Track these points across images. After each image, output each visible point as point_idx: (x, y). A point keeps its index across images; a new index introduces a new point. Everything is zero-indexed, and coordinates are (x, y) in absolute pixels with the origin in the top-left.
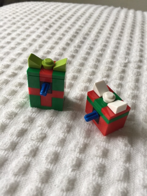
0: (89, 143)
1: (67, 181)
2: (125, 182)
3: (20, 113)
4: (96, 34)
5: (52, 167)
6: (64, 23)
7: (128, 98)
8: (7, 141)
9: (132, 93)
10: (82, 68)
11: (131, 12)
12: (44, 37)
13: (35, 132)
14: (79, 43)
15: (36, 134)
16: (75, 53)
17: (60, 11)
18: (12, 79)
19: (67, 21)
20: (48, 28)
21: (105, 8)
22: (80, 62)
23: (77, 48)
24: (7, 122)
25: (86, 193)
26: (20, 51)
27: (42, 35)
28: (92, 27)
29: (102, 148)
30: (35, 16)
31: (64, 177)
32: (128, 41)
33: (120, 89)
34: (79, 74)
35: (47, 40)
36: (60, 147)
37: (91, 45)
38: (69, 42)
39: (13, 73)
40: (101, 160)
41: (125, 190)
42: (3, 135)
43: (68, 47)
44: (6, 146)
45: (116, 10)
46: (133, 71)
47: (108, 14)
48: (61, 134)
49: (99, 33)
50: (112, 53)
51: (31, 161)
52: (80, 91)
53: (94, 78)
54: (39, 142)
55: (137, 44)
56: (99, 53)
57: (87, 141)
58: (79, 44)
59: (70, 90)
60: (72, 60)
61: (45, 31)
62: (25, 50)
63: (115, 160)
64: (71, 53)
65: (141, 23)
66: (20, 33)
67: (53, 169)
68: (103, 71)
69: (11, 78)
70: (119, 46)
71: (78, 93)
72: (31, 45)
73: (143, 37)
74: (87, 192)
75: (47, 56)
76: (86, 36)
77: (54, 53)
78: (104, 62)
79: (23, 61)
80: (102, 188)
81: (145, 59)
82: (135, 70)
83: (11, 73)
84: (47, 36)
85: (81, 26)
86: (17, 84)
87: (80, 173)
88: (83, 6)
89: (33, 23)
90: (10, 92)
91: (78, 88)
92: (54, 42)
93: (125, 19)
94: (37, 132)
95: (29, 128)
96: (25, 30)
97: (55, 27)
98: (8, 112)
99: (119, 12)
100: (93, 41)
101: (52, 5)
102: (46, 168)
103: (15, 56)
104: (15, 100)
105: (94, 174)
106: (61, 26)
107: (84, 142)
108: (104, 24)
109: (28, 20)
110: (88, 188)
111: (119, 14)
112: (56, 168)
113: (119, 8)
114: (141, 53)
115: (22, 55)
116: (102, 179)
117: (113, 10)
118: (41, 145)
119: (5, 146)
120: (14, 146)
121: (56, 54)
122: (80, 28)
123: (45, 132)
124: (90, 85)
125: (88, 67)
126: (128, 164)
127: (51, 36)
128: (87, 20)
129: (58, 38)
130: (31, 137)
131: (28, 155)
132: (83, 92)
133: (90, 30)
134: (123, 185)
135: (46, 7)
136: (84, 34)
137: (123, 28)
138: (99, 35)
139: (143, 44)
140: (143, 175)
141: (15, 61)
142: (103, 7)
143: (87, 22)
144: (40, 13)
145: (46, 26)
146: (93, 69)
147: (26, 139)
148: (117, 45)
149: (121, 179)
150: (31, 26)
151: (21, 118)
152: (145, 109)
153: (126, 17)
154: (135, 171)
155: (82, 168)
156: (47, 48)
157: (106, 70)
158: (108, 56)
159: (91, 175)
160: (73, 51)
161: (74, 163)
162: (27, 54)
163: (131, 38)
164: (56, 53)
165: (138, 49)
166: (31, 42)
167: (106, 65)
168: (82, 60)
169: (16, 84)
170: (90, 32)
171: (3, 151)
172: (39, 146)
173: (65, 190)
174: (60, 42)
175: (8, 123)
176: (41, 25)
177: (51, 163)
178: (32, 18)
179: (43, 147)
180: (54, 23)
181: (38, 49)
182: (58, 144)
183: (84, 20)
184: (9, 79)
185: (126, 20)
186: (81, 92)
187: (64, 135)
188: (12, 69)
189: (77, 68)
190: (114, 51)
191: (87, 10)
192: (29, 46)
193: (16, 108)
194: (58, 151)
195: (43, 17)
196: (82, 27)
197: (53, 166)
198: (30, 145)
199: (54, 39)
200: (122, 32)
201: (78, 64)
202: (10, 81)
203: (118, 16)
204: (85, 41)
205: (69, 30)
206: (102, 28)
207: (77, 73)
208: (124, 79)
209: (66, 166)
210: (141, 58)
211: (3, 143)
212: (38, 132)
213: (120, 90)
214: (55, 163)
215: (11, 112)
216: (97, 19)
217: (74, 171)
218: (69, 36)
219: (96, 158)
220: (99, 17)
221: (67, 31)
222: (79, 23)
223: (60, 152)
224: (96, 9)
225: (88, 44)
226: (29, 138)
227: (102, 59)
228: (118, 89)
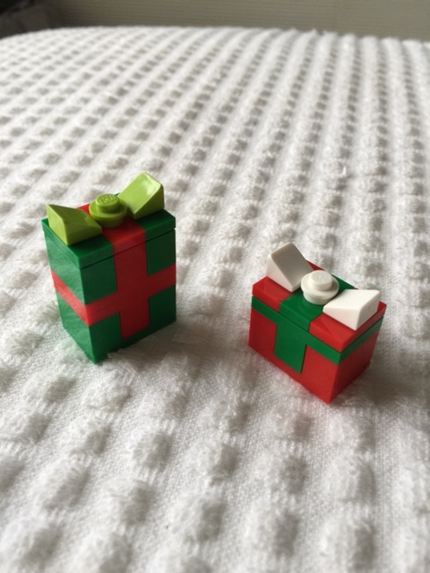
0: (255, 404)
1: (201, 513)
2: (363, 502)
3: (51, 336)
4: (252, 107)
5: (154, 476)
6: (161, 82)
7: (356, 273)
8: (20, 416)
9: (366, 260)
10: (221, 201)
11: (347, 43)
12: (107, 123)
13: (99, 385)
14: (206, 132)
15: (101, 391)
16: (196, 160)
17: (146, 49)
18: (22, 242)
19: (169, 74)
20: (116, 97)
21: (274, 36)
22: (212, 183)
23: (201, 148)
24: (15, 362)
25: (256, 541)
26: (40, 166)
27: (99, 116)
28: (240, 88)
29: (294, 415)
30: (75, 66)
31: (190, 503)
32: (342, 119)
33: (330, 250)
34: (213, 217)
35: (115, 129)
36: (173, 421)
37: (239, 136)
38: (178, 131)
39: (24, 225)
40: (292, 448)
41: (367, 526)
42: (6, 399)
43: (176, 146)
44: (18, 429)
45: (304, 39)
46: (364, 200)
47: (283, 51)
48: (173, 386)
49: (262, 102)
50: (303, 155)
51: (92, 464)
52: (219, 262)
53: (256, 225)
54: (110, 411)
55: (370, 125)
56: (264, 155)
57: (249, 397)
58: (206, 135)
59: (192, 260)
60: (190, 180)
61: (107, 106)
62: (54, 160)
63: (331, 445)
64: (187, 162)
65: (376, 69)
66: (36, 116)
67: (156, 482)
68: (281, 204)
69: (17, 240)
70: (319, 134)
71: (215, 268)
72: (69, 145)
73: (386, 107)
74: (260, 539)
75: (119, 173)
76: (225, 114)
77: (138, 163)
78: (280, 179)
79: (50, 192)
80: (302, 525)
81: (394, 165)
82: (371, 197)
83: (16, 227)
84: (114, 120)
85: (208, 88)
86: (38, 254)
87: (235, 487)
88: (212, 34)
89: (73, 87)
90: (18, 278)
91: (215, 255)
92: (135, 136)
93: (331, 60)
94: (103, 385)
95: (81, 376)
96: (51, 106)
97: (136, 92)
98: (18, 335)
99: (312, 43)
100: (247, 124)
101: (123, 36)
102: (138, 481)
103: (27, 179)
104: (34, 300)
105: (275, 489)
106: (151, 90)
107: (241, 402)
108: (274, 78)
109: (57, 80)
110: (262, 528)
111: (313, 50)
112: (167, 478)
113: (312, 34)
114: (381, 149)
115: (46, 175)
116: (298, 501)
117: (294, 38)
118: (117, 421)
119: (13, 428)
120: (39, 430)
121: (144, 165)
122: (208, 92)
123: (128, 383)
124: (248, 243)
125: (237, 196)
126: (368, 453)
127: (126, 118)
128: (225, 71)
129: (145, 122)
130: (89, 401)
131: (84, 451)
132: (228, 264)
133: (236, 96)
134: (360, 513)
135: (105, 41)
136: (220, 107)
137: (326, 84)
138: (260, 107)
139: (386, 126)
140: (414, 479)
141: (26, 194)
142: (266, 34)
143: (224, 76)
144: (90, 58)
145: (111, 91)
146: (251, 201)
147: (74, 408)
148: (315, 132)
149: (353, 495)
150: (65, 96)
151: (56, 349)
152: (405, 299)
153: (334, 55)
154: (390, 470)
155: (239, 474)
156: (117, 152)
157: (289, 200)
158: (292, 162)
159: (269, 491)
160: (192, 156)
161: (217, 459)
162: (61, 170)
163: (350, 112)
164: (143, 163)
165: (374, 140)
166: (69, 139)
167: (287, 188)
168: (220, 178)
169: (33, 254)
170: (235, 100)
171: (10, 446)
172: (111, 424)
173: (195, 538)
174: (152, 132)
175: (17, 365)
176: (95, 91)
177: (152, 467)
178: (67, 72)
179: (125, 425)
180: (131, 84)
181: (90, 155)
182: (166, 412)
183: (216, 71)
184: (14, 243)
185: (334, 62)
186: (223, 264)
187: (183, 388)
188: (20, 214)
189: (207, 200)
190: (306, 148)
191: (222, 43)
192: (64, 148)
193: (40, 322)
194: (170, 433)
195: (98, 68)
196: (213, 89)
197: (158, 473)
198: (88, 420)
199: (136, 125)
200: (324, 97)
201: (208, 190)
202: (15, 248)
203: (312, 55)
204: (223, 126)
205: (177, 100)
206: (268, 90)
207: (207, 214)
208: (341, 223)
209: (194, 472)
210: (385, 164)
211: (8, 423)
212: (107, 385)
213: (333, 252)
214: (161, 465)
215: (25, 333)
216: (253, 66)
217: (219, 485)
218: (176, 114)
219: (277, 442)
220: (257, 60)
221: (169, 103)
222: (204, 79)
223: (174, 434)
224: (247, 40)
225: (234, 135)
226: (83, 402)
227: (274, 172)
228: (325, 251)
